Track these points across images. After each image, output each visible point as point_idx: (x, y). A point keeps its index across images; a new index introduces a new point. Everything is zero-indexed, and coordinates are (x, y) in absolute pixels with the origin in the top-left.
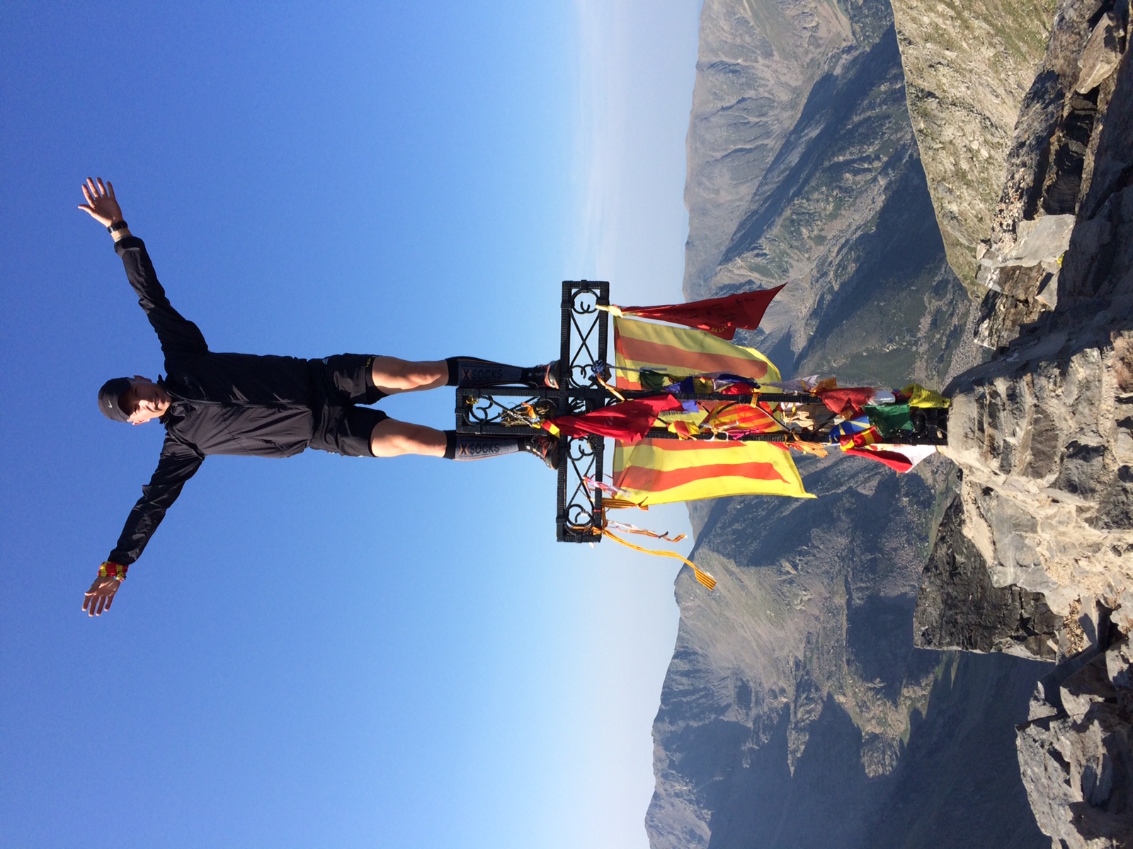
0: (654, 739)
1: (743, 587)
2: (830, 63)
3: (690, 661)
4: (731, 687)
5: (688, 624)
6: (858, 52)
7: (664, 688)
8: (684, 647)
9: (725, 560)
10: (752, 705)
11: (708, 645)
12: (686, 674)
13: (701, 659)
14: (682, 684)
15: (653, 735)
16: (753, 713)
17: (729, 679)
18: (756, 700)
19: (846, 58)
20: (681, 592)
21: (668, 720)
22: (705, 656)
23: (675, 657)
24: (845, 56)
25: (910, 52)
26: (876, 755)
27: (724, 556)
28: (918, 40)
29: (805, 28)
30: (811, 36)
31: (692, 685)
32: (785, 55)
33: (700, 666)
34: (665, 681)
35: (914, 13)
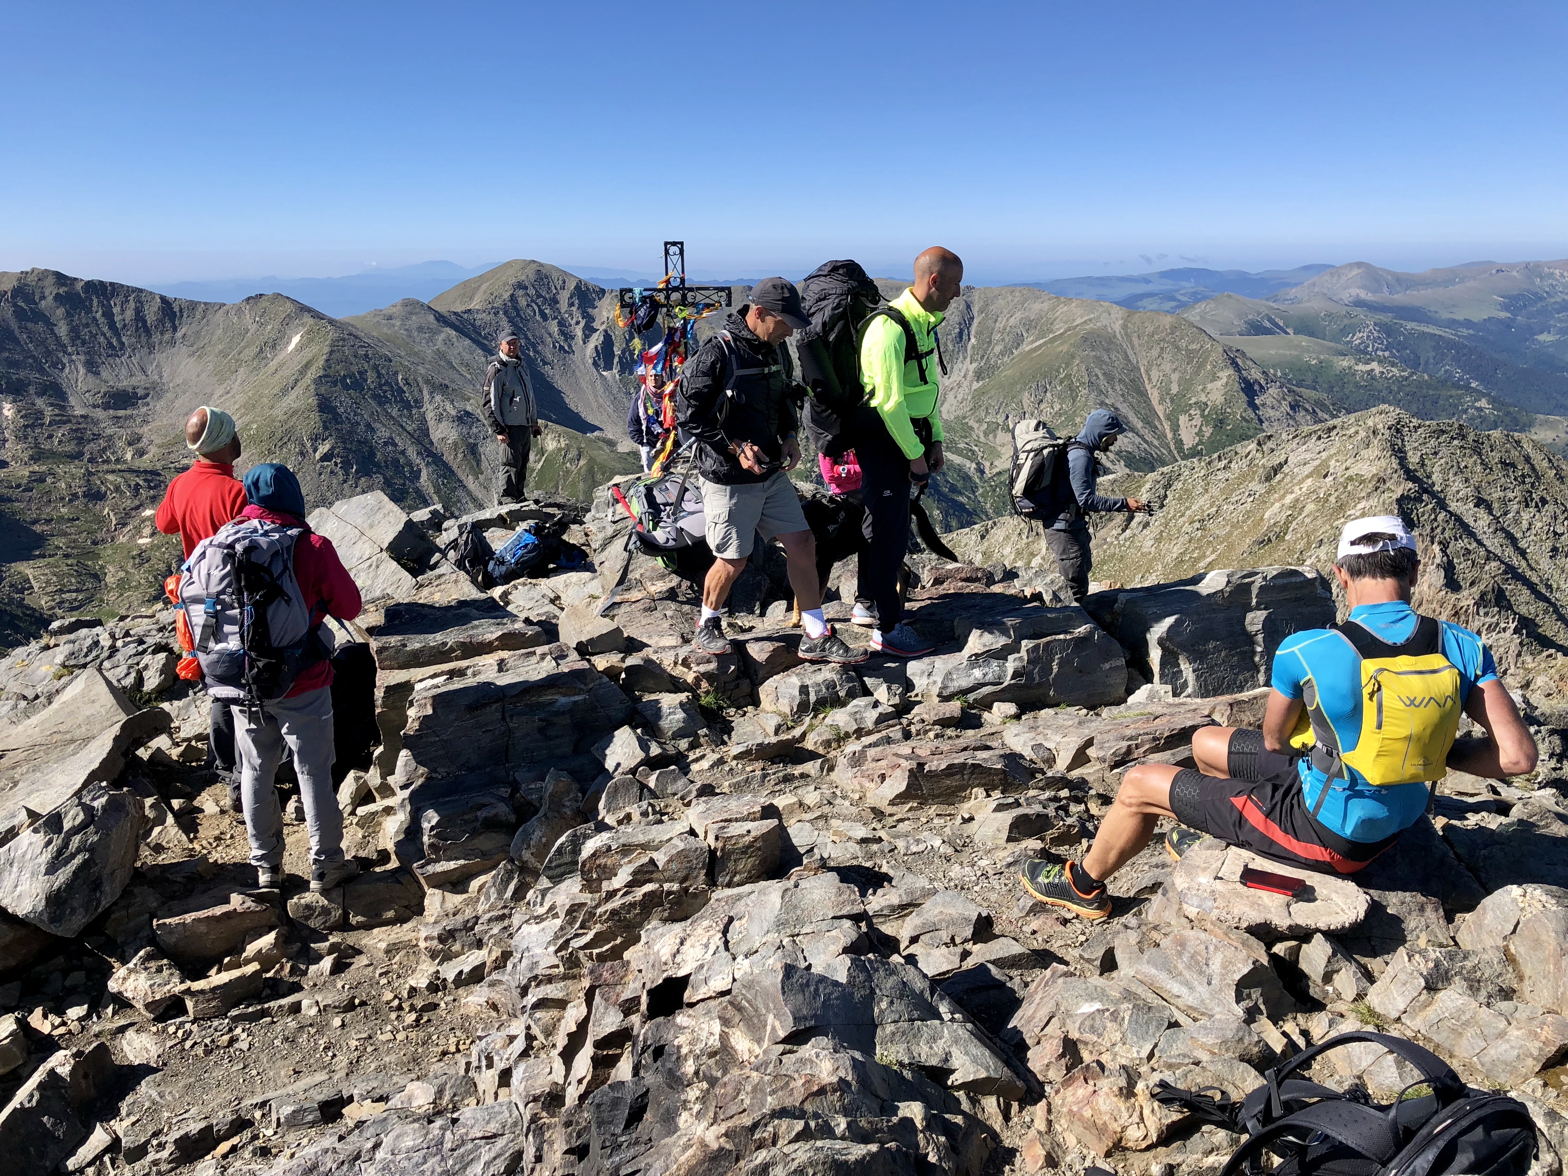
0: (27, 273)
1: (285, 391)
2: (965, 448)
3: (161, 321)
4: (134, 381)
5: (217, 316)
6: (977, 481)
7: (112, 284)
8: (181, 310)
9: (321, 362)
10: (111, 412)
11: (192, 345)
12: (139, 317)
13: (167, 336)
14: (123, 311)
15: (33, 270)
16: (100, 414)
17: (144, 377)
18: (120, 417)
19: (970, 467)
20: (263, 303)
21: (61, 291)
22: (172, 342)
23: (163, 299)
24: (974, 465)
25: (973, 537)
26: (73, 580)
27: (327, 361)
28: (986, 544)
29: (1007, 417)
30: (999, 425)
31: (125, 326)
32: (978, 395)
33: (156, 338)
34: (122, 286)
35: (1014, 538)
